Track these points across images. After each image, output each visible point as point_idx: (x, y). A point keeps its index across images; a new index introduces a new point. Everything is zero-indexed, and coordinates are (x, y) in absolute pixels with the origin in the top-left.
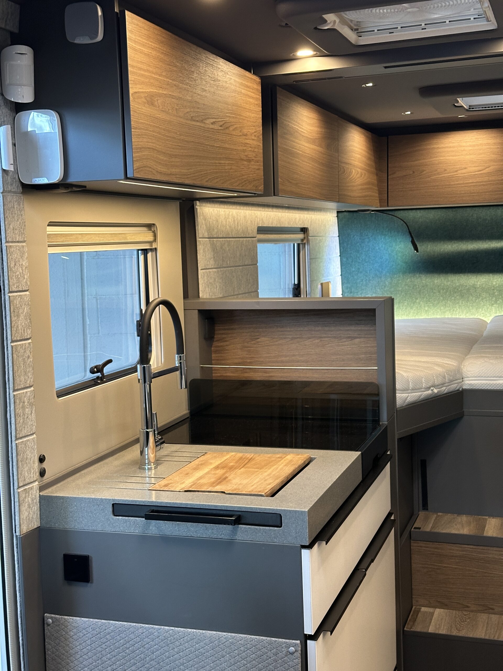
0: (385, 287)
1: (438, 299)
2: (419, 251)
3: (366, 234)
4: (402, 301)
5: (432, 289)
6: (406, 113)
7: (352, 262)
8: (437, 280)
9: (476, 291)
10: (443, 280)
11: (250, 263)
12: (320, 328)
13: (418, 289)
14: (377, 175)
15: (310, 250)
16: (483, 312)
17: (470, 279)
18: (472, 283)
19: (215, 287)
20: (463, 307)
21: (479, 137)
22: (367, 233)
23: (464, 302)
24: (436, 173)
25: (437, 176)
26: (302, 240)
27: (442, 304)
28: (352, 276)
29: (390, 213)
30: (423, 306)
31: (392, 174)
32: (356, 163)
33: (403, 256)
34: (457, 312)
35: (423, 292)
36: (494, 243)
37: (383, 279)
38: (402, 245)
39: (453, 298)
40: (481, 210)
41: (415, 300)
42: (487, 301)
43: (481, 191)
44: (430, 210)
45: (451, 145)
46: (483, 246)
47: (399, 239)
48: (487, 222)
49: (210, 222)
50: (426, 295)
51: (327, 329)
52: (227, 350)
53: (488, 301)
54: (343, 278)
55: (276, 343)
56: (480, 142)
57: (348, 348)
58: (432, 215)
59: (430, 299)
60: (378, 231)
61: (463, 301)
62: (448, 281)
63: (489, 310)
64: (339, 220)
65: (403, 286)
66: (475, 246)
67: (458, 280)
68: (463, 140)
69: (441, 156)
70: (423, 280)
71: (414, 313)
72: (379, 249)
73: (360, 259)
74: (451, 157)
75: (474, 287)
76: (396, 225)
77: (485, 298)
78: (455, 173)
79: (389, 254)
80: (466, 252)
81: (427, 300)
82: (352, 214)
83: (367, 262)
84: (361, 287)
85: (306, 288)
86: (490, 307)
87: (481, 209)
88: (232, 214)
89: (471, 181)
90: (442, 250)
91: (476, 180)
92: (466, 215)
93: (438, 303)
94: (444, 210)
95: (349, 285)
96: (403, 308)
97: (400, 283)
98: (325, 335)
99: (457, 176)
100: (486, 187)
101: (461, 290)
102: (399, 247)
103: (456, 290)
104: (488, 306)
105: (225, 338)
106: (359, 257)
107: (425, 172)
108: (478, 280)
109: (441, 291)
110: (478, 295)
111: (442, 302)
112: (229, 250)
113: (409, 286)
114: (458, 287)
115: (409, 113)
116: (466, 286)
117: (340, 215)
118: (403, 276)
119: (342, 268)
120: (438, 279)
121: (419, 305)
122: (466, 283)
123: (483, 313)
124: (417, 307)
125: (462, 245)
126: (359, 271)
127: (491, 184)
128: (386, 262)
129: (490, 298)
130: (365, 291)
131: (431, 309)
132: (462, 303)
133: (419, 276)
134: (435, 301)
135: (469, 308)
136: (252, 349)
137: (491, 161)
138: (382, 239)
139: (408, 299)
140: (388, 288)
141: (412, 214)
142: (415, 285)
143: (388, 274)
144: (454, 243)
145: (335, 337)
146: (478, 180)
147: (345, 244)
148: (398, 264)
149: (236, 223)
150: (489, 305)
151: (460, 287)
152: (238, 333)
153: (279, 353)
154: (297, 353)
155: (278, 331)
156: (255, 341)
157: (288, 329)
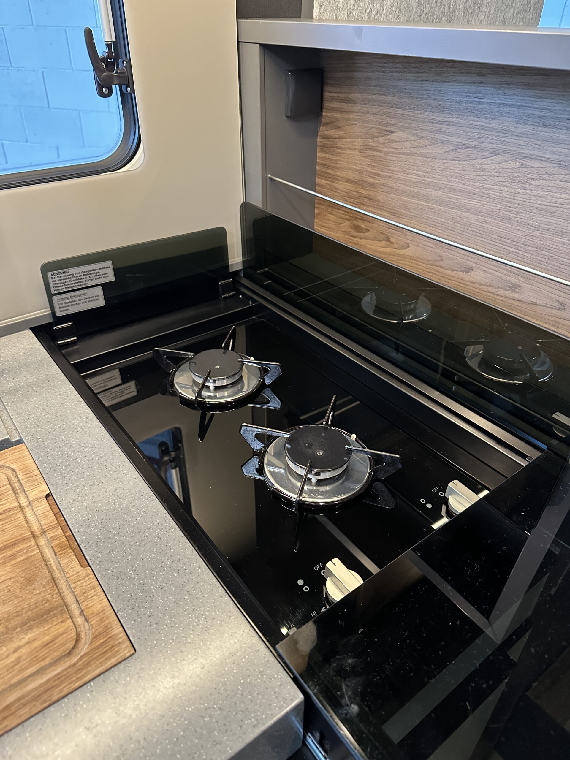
105: (339, 120)
145: (561, 163)
152: (359, 112)
153: (424, 176)
154: (460, 186)
155: (432, 121)
156: (387, 137)
157: (454, 120)
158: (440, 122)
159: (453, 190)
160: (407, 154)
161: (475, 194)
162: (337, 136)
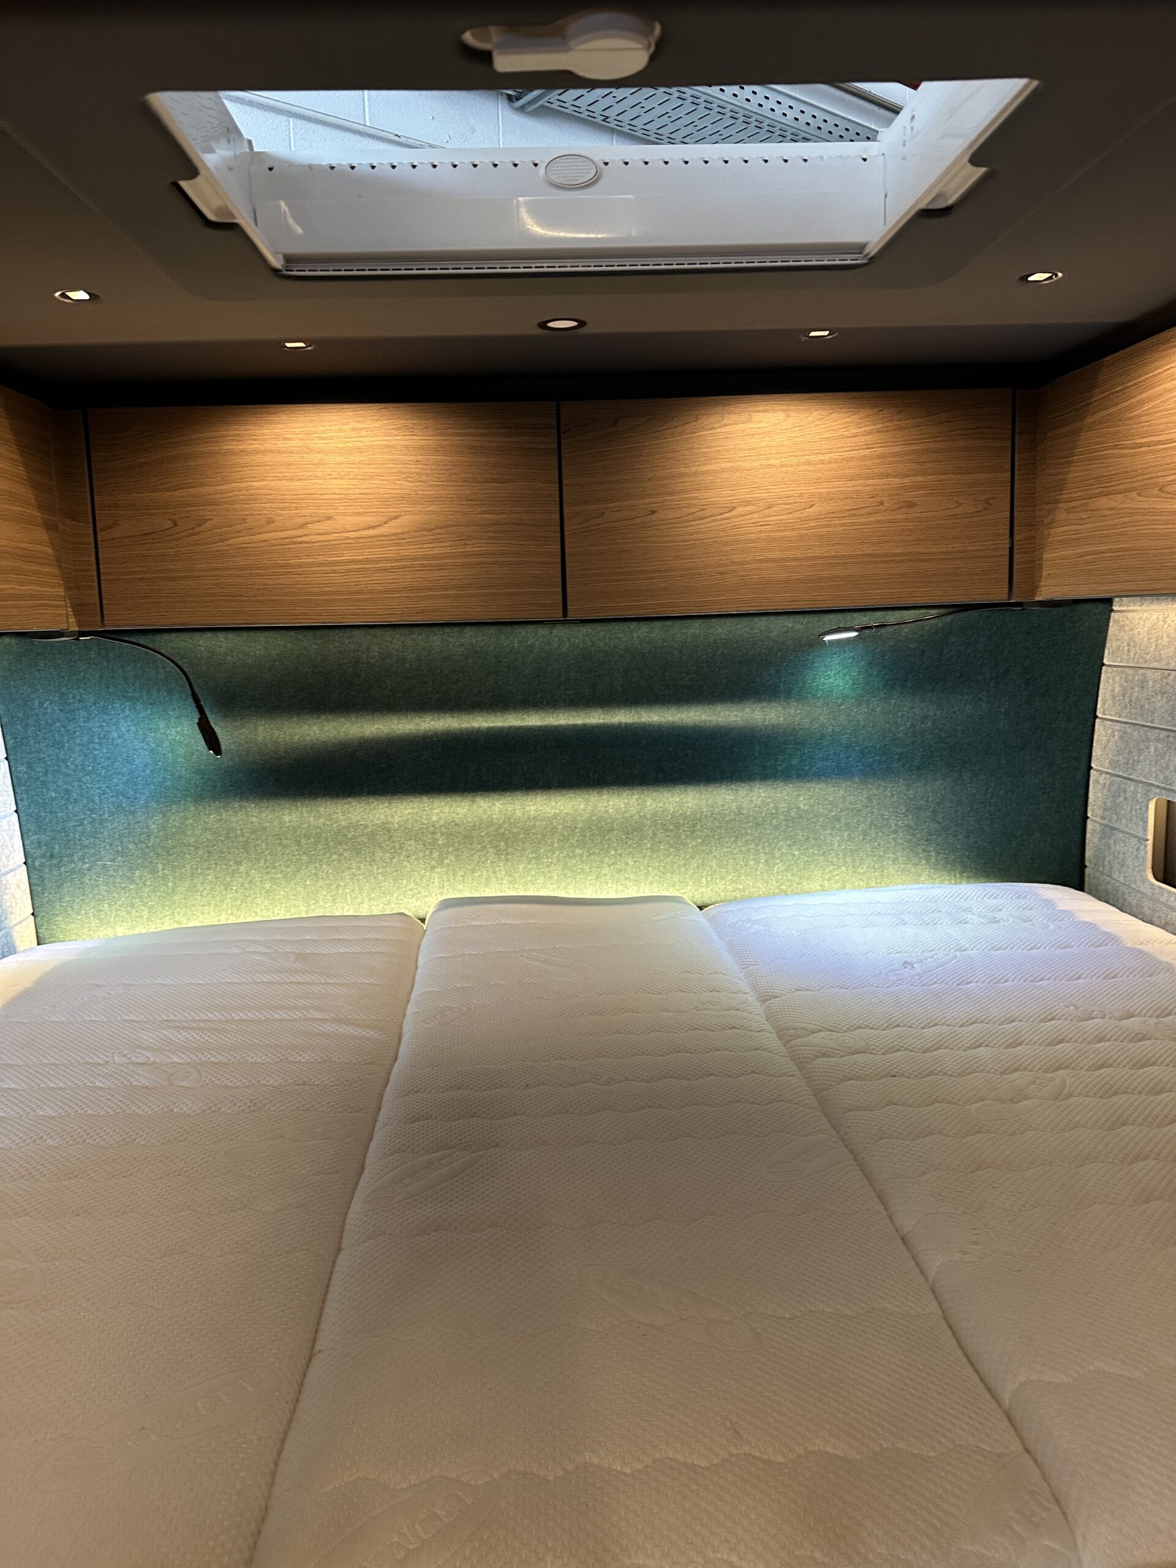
0: (148, 836)
1: (297, 860)
2: (223, 748)
3: (78, 697)
4: (199, 871)
5: (278, 837)
6: (75, 297)
7: (46, 773)
8: (290, 814)
9: (391, 837)
13: (241, 839)
16: (411, 886)
17: (375, 809)
18: (379, 819)
20: (361, 877)
22: (81, 694)
23: (362, 866)
24: (244, 528)
25: (247, 539)
27: (308, 873)
28: (51, 812)
29: (142, 640)
30: (257, 879)
31: (109, 527)
33: (193, 754)
35: (255, 847)
36: (428, 719)
37: (141, 817)
39: (335, 857)
40: (389, 635)
41: (234, 867)
42: (417, 859)
43: (379, 588)
44: (252, 634)
45: (282, 445)
46: (400, 726)
47: (173, 710)
48: (408, 665)
50: (263, 852)
53: (421, 860)
54: (22, 819)
56: (368, 441)
58: (258, 647)
59: (275, 861)
60: (111, 690)
61: (360, 862)
62: (319, 817)
63: (424, 881)
65: (198, 833)
66: (381, 727)
67: (344, 814)
70: (252, 816)
71: (235, 899)
72: (119, 737)
73: (67, 767)
74: (284, 483)
75: (386, 828)
77: (414, 853)
78: (300, 532)
79: (152, 751)
80: (360, 742)
81: (267, 864)
82: (23, 641)
83: (88, 774)
84: (79, 840)
86: (428, 874)
87: (390, 632)
89: (350, 557)
90: (296, 738)
91: (361, 553)
92: (352, 647)
93: (298, 871)
94: (292, 633)
95: (44, 838)
96: (205, 889)
97: (191, 825)
99: (304, 539)
101: (354, 837)
102: (178, 733)
103: (340, 838)
104: (423, 871)
106: (64, 761)
107: (208, 525)
108: (395, 812)
109: (304, 841)
110: (397, 846)
111: (307, 867)
113: (214, 833)
114: (345, 830)
116: (366, 827)
118: (197, 808)
119: (18, 790)
121: (249, 878)
122: (364, 819)
123: (410, 890)
124: (242, 885)
125: (348, 725)
126: (68, 799)
127: (405, 567)
128: (144, 771)
129: (427, 853)
130: (91, 851)
131: (279, 885)
132: (359, 868)
133: (241, 807)
134: (288, 867)
137: (402, 498)
138: (127, 712)
139: (216, 864)
140: (158, 840)
141: (203, 643)
142: (234, 829)
143: (154, 804)
144: (327, 720)
146: (370, 553)
150: (425, 869)
151: (352, 830)
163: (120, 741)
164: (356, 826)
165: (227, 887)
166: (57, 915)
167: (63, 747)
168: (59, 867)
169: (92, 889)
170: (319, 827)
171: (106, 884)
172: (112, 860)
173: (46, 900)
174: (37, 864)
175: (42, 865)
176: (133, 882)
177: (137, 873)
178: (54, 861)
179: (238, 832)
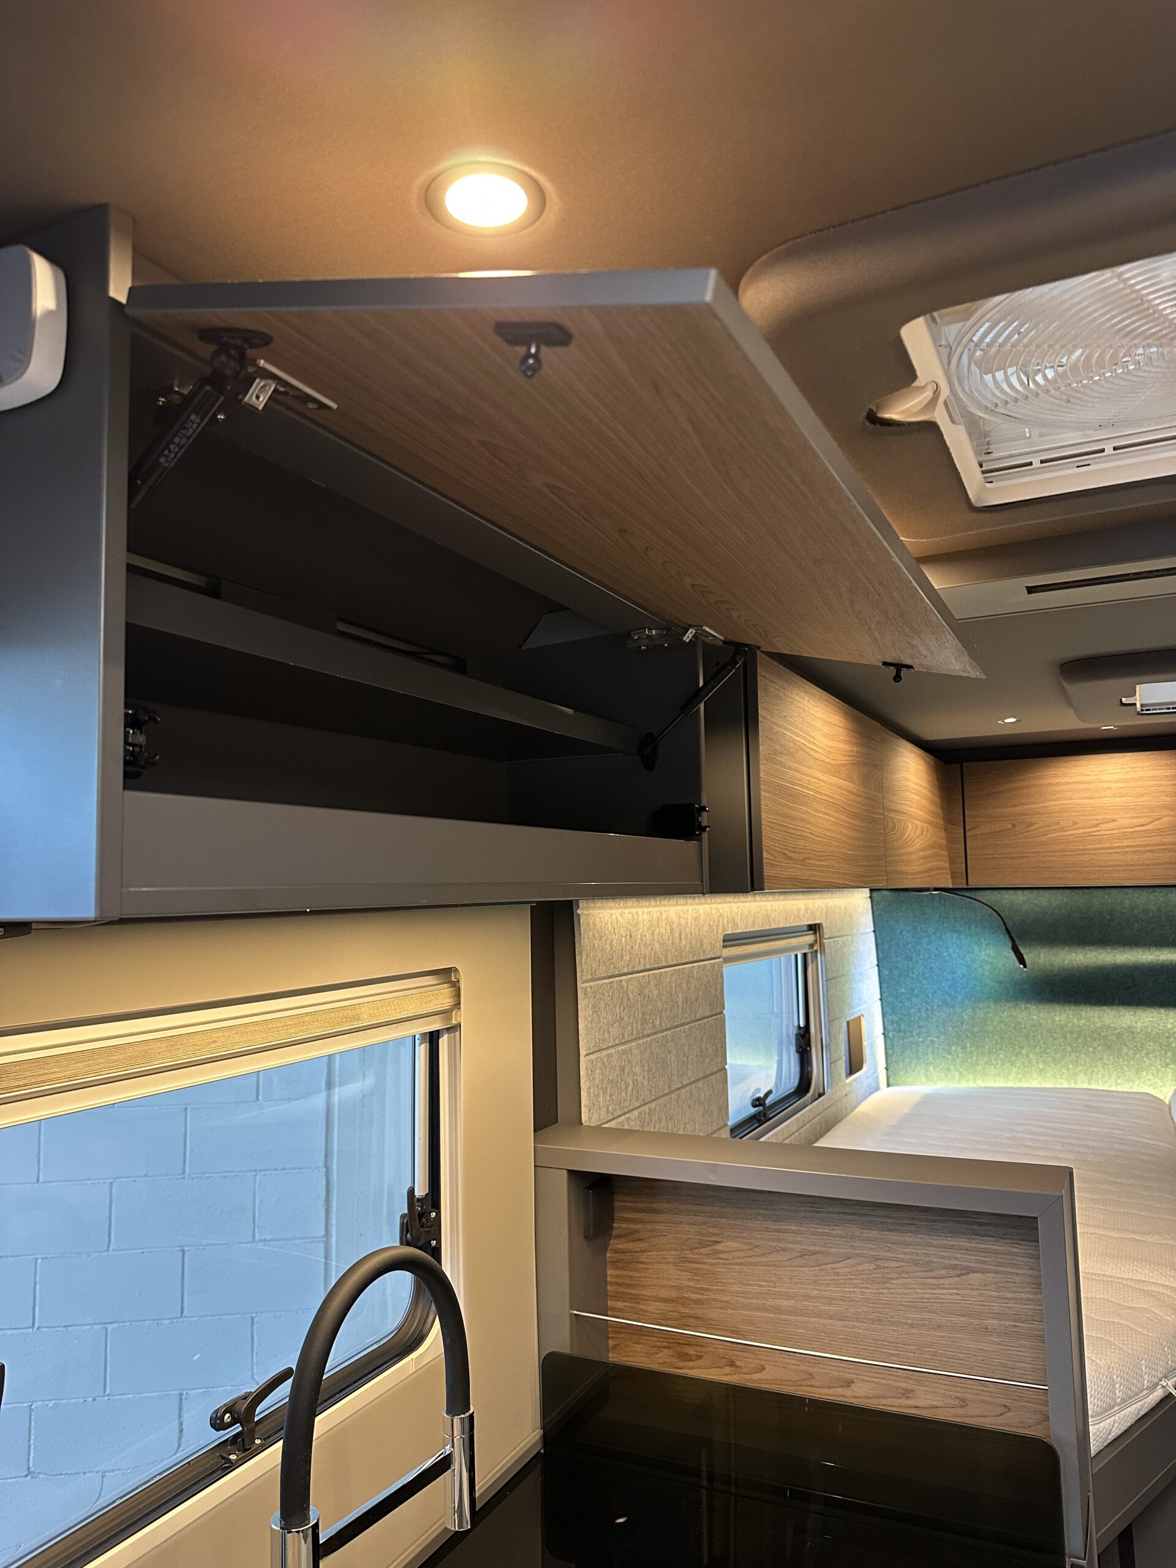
0: (962, 1023)
1: (1063, 1050)
2: (1028, 963)
3: (924, 929)
4: (994, 1051)
5: (1049, 1031)
6: (1007, 721)
7: (900, 977)
9: (1134, 1038)
10: (1071, 1017)
11: (708, 1013)
12: (874, 1234)
13: (1024, 1031)
14: (946, 830)
15: (825, 964)
16: (1150, 1077)
17: (1123, 1016)
18: (1126, 1023)
19: (623, 1087)
20: (1110, 1066)
21: (1135, 765)
22: (926, 927)
23: (1111, 1058)
24: (1056, 827)
25: (1060, 834)
26: (811, 946)
27: (1071, 1060)
28: (901, 1002)
29: (968, 894)
30: (1034, 1060)
31: (974, 828)
32: (914, 811)
33: (995, 969)
34: (1100, 1076)
35: (1033, 1037)
36: (1166, 953)
37: (958, 1010)
38: (991, 951)
39: (1091, 1049)
40: (1137, 892)
41: (1018, 1050)
42: (1155, 1057)
43: (1146, 862)
44: (1040, 892)
45: (1083, 778)
46: (1144, 957)
47: (985, 940)
48: (1151, 914)
49: (612, 941)
50: (1039, 1041)
51: (893, 1236)
52: (641, 1263)
53: (1158, 1058)
54: (884, 1004)
55: (765, 1259)
56: (1140, 774)
57: (950, 1294)
58: (1044, 900)
59: (1047, 1048)
60: (946, 925)
61: (1110, 1055)
62: (1081, 1019)
63: (1160, 1074)
64: (874, 903)
65: (995, 1023)
66: (1129, 957)
67: (1099, 1017)
68: (1106, 770)
69: (1065, 798)
70: (1033, 1014)
71: (1018, 1073)
72: (948, 956)
73: (913, 973)
74: (1084, 800)
75: (1130, 1030)
76: (979, 914)
77: (1153, 1052)
78: (1094, 829)
79: (968, 966)
80: (1112, 967)
81: (1042, 1050)
82: (897, 893)
83: (926, 978)
84: (918, 1022)
85: (821, 1033)
86: (1163, 1069)
87: (1139, 891)
88: (667, 916)
89: (1125, 844)
90: (1066, 962)
91: (1136, 842)
92: (1110, 901)
93: (1063, 1057)
94: (1068, 891)
95: (896, 1018)
96: (997, 1064)
97: (991, 1018)
98: (888, 1254)
99: (1097, 833)
100: (1156, 855)
101: (1106, 1036)
102: (986, 955)
103: (1095, 1035)
104: (1159, 1067)
105: (639, 1232)
106: (912, 969)
107: (1035, 826)
108: (1139, 1019)
109: (1068, 1036)
110: (1139, 1045)
111: (1070, 1055)
112: (660, 994)
113: (1006, 1025)
114: (1099, 1030)
115: (1012, 720)
116: (1115, 1029)
117: (875, 894)
118: (995, 1007)
119: (883, 986)
120: (1060, 1014)
121: (1028, 1060)
122: (1114, 1023)
123: (1149, 1080)
124: (1023, 1063)
125: (1105, 954)
126: (912, 994)
127: (1166, 849)
128: (962, 979)
129: (1163, 1052)
130: (925, 1030)
131: (1049, 1066)
132: (1109, 1060)
133: (1025, 1008)
134: (1056, 1054)
135: (1122, 1068)
136: (704, 1266)
137: (1164, 807)
138: (954, 940)
139: (1006, 1047)
140: (968, 1027)
141: (1007, 897)
142: (1020, 1023)
143: (967, 1002)
144: (1090, 950)
145: (915, 1263)
146: (1139, 841)
147: (886, 946)
148: (986, 985)
149: (677, 935)
150: (1161, 1065)
151: (1104, 1030)
152: (669, 1222)
153: (769, 1286)
154: (816, 1292)
155: (767, 1230)
156: (710, 1248)
157: (793, 1228)
158: (776, 1231)
159: (808, 1297)
160: (741, 1264)
161: (834, 1299)
162: (638, 1249)
163: (948, 958)
164: (1108, 1027)
165: (1013, 1064)
166: (900, 1071)
167: (912, 961)
168: (903, 1040)
169: (924, 1056)
170: (1080, 1026)
171: (933, 1053)
172: (938, 1037)
173: (894, 1060)
174: (890, 1035)
175: (894, 1036)
176: (949, 1053)
177: (953, 1048)
178: (901, 1034)
179: (1023, 1026)
